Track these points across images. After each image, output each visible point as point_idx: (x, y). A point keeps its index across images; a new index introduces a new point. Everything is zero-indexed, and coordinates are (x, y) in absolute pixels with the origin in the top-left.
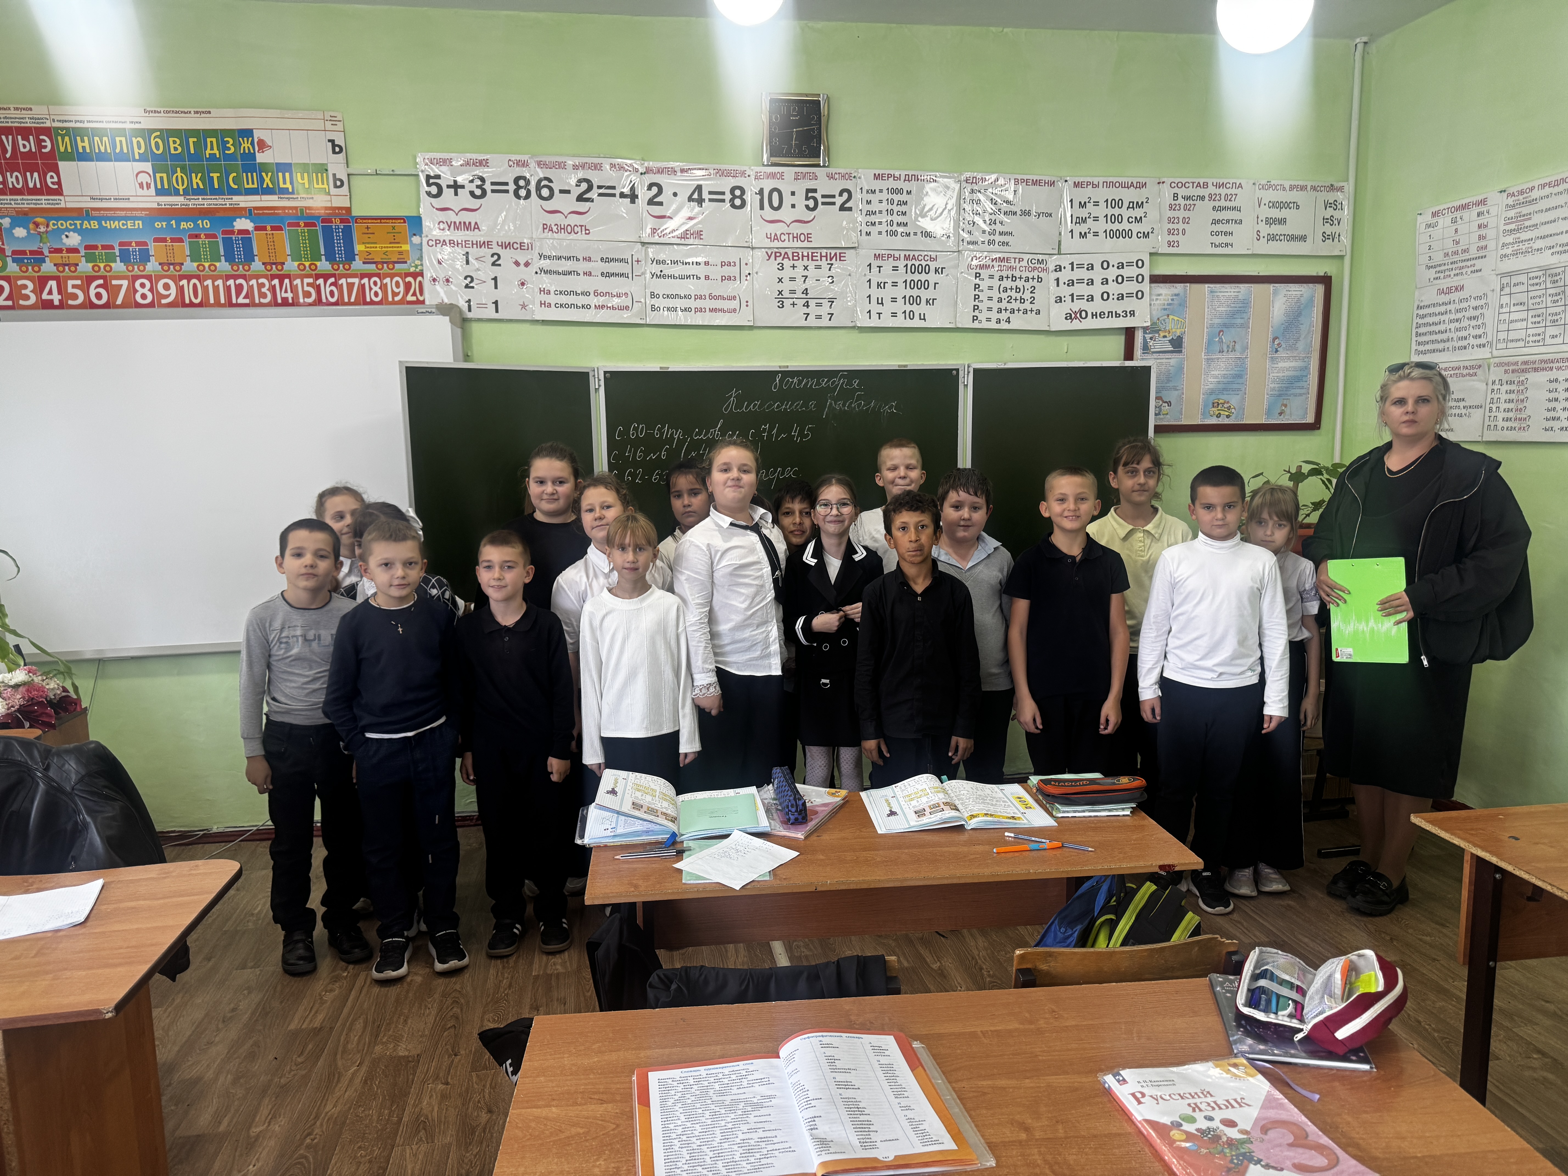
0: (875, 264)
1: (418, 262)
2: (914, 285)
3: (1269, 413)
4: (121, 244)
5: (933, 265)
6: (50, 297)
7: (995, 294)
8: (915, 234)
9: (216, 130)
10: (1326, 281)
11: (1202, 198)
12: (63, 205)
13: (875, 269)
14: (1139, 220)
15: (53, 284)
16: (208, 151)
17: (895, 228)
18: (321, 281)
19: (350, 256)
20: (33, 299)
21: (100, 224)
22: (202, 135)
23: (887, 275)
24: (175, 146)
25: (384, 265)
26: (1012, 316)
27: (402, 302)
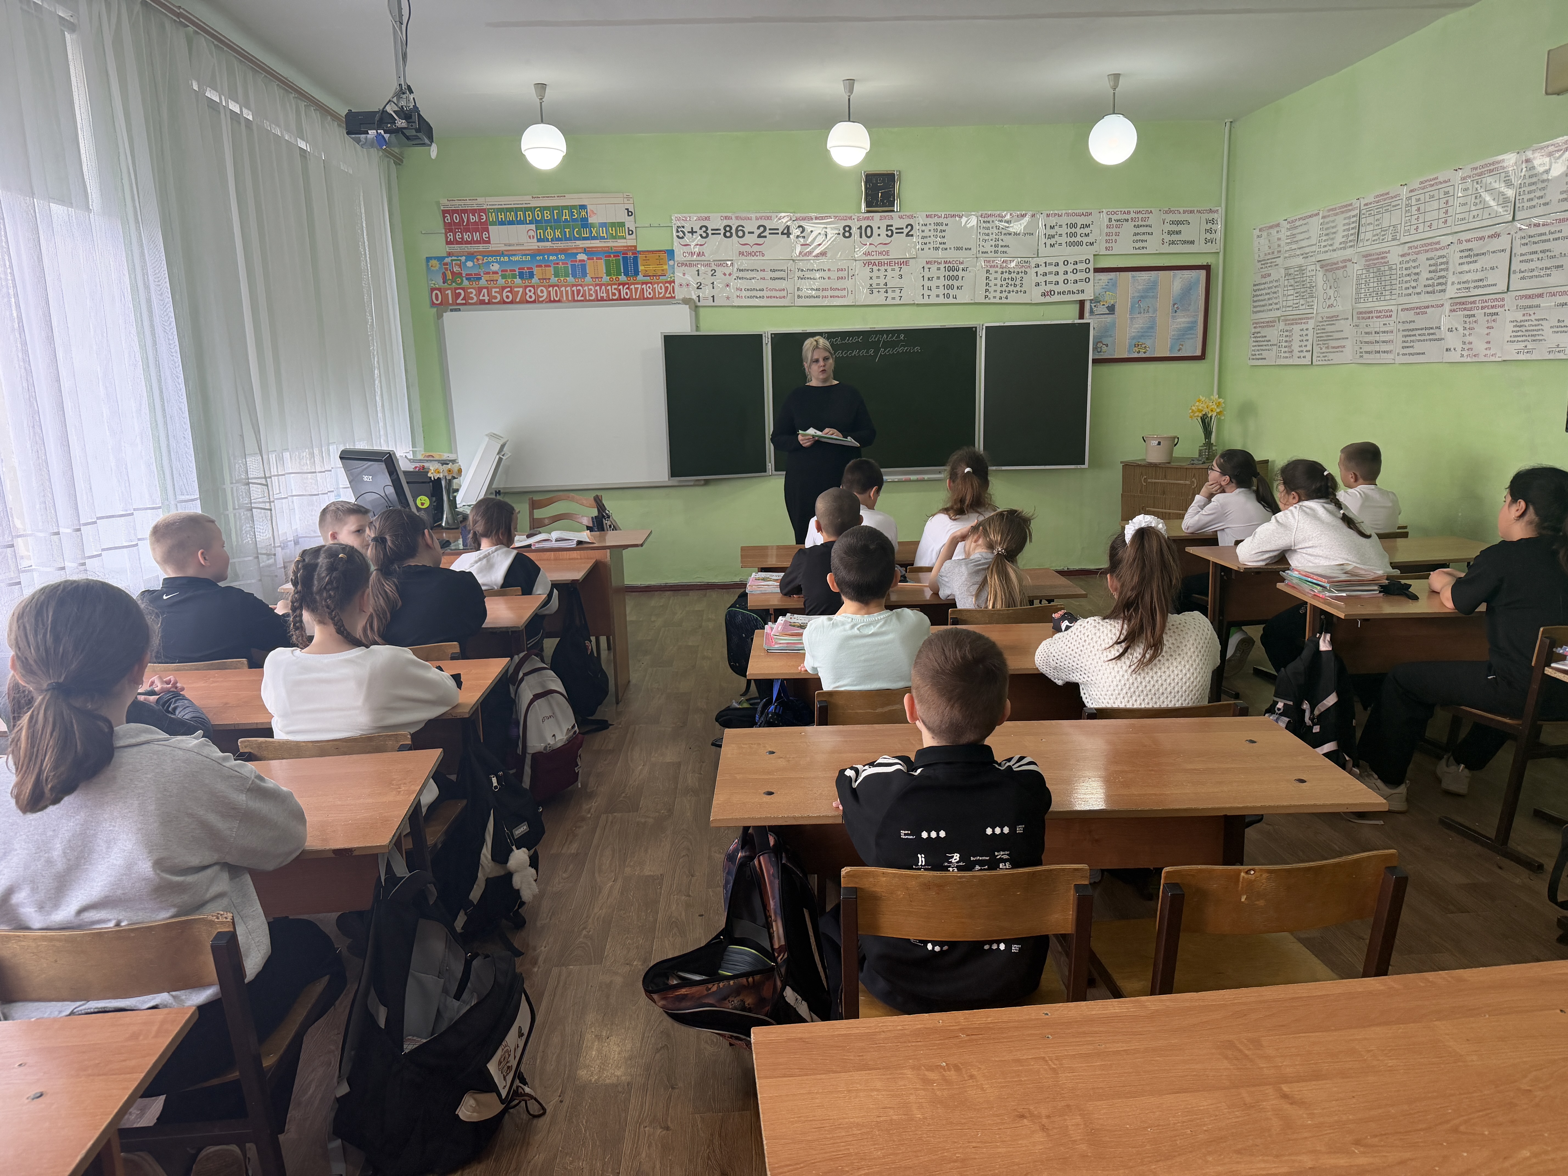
0: (927, 266)
1: (672, 275)
2: (950, 278)
3: (1171, 350)
4: (519, 269)
6: (483, 298)
7: (999, 282)
8: (950, 249)
9: (568, 206)
10: (1207, 268)
11: (1127, 220)
12: (490, 249)
13: (926, 270)
14: (1087, 235)
15: (485, 291)
16: (564, 217)
17: (938, 246)
18: (621, 287)
19: (637, 273)
20: (475, 299)
21: (509, 258)
22: (561, 209)
23: (934, 272)
24: (547, 215)
25: (654, 277)
26: (1009, 295)
27: (664, 297)
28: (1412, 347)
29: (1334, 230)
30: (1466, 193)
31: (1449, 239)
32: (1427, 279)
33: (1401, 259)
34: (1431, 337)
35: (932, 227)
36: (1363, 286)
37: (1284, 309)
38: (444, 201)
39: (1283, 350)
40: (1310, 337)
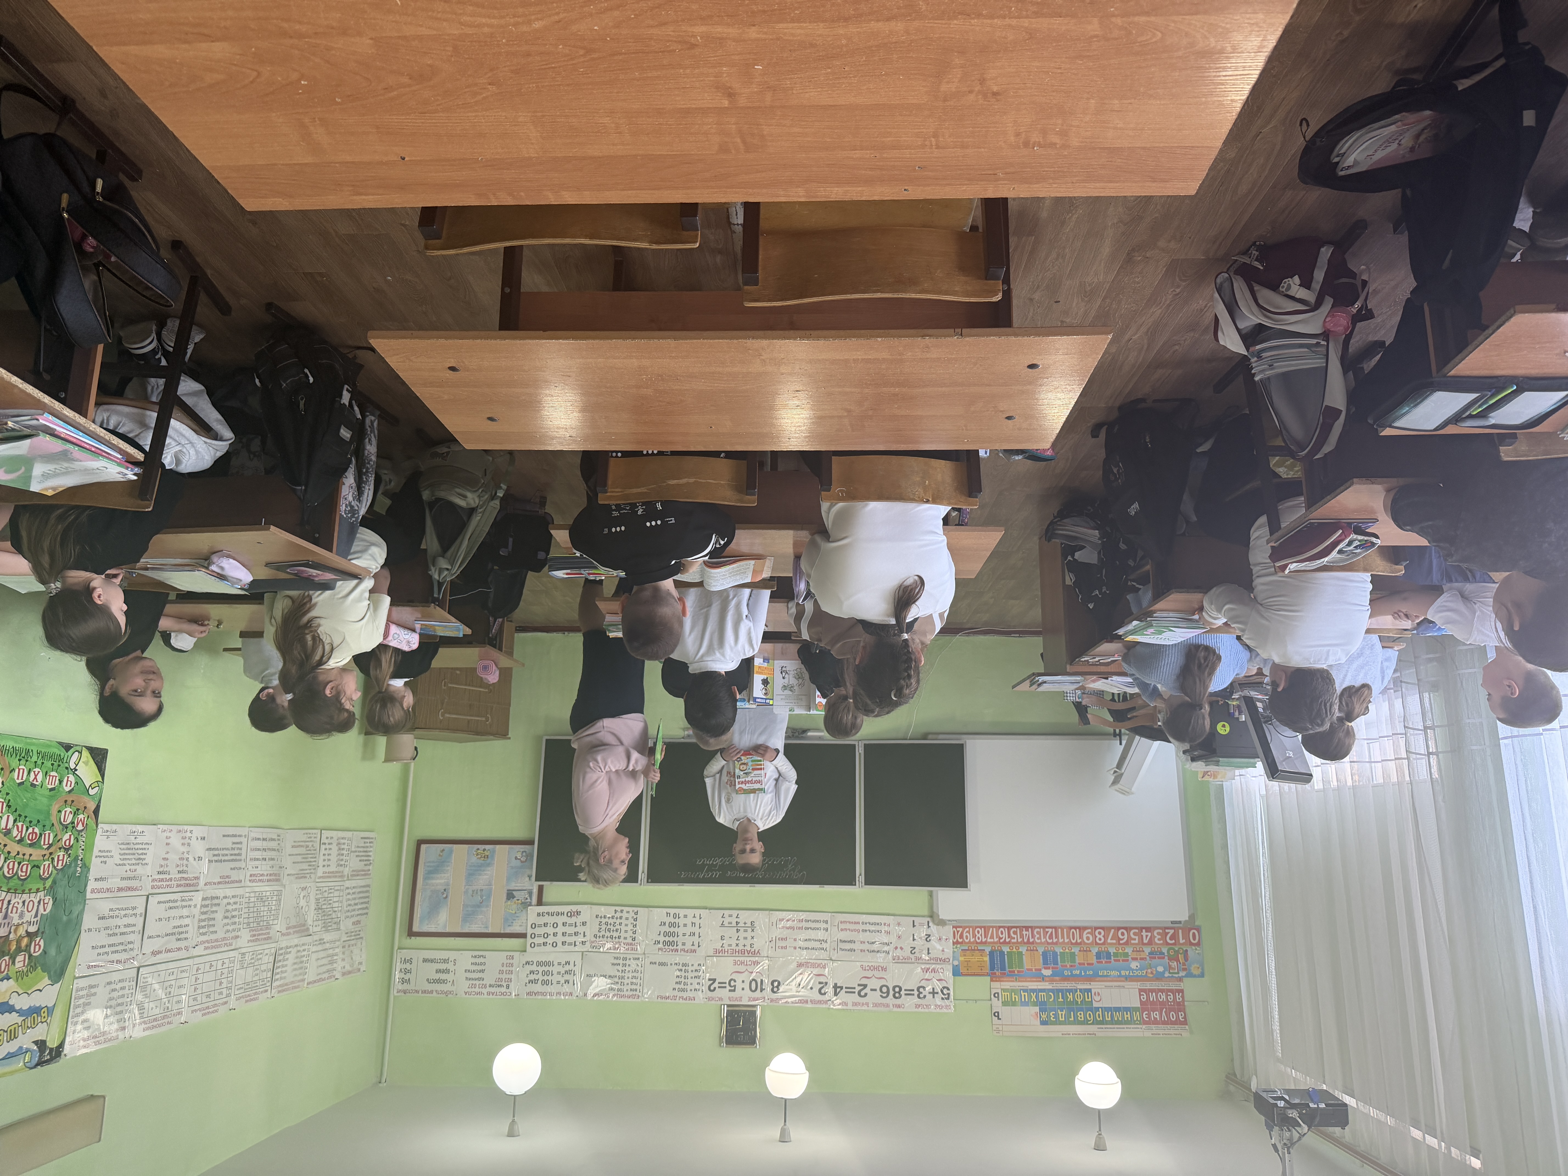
0: (696, 947)
1: (956, 950)
2: (672, 934)
3: (451, 852)
5: (661, 946)
6: (1147, 934)
7: (623, 928)
8: (671, 964)
9: (1060, 1024)
10: (411, 934)
11: (490, 986)
12: (1139, 983)
13: (696, 944)
14: (532, 972)
15: (1145, 941)
16: (1064, 1013)
17: (684, 968)
18: (1008, 940)
19: (991, 954)
20: (1155, 933)
21: (1120, 973)
22: (1067, 1022)
23: (689, 940)
24: (1081, 1016)
25: (973, 949)
26: (613, 914)
27: (964, 928)
28: (234, 843)
29: (296, 966)
30: (178, 998)
31: (195, 952)
32: (216, 912)
33: (239, 933)
34: (216, 852)
35: (689, 987)
36: (273, 908)
37: (342, 887)
38: (1185, 1034)
39: (345, 847)
40: (322, 858)
